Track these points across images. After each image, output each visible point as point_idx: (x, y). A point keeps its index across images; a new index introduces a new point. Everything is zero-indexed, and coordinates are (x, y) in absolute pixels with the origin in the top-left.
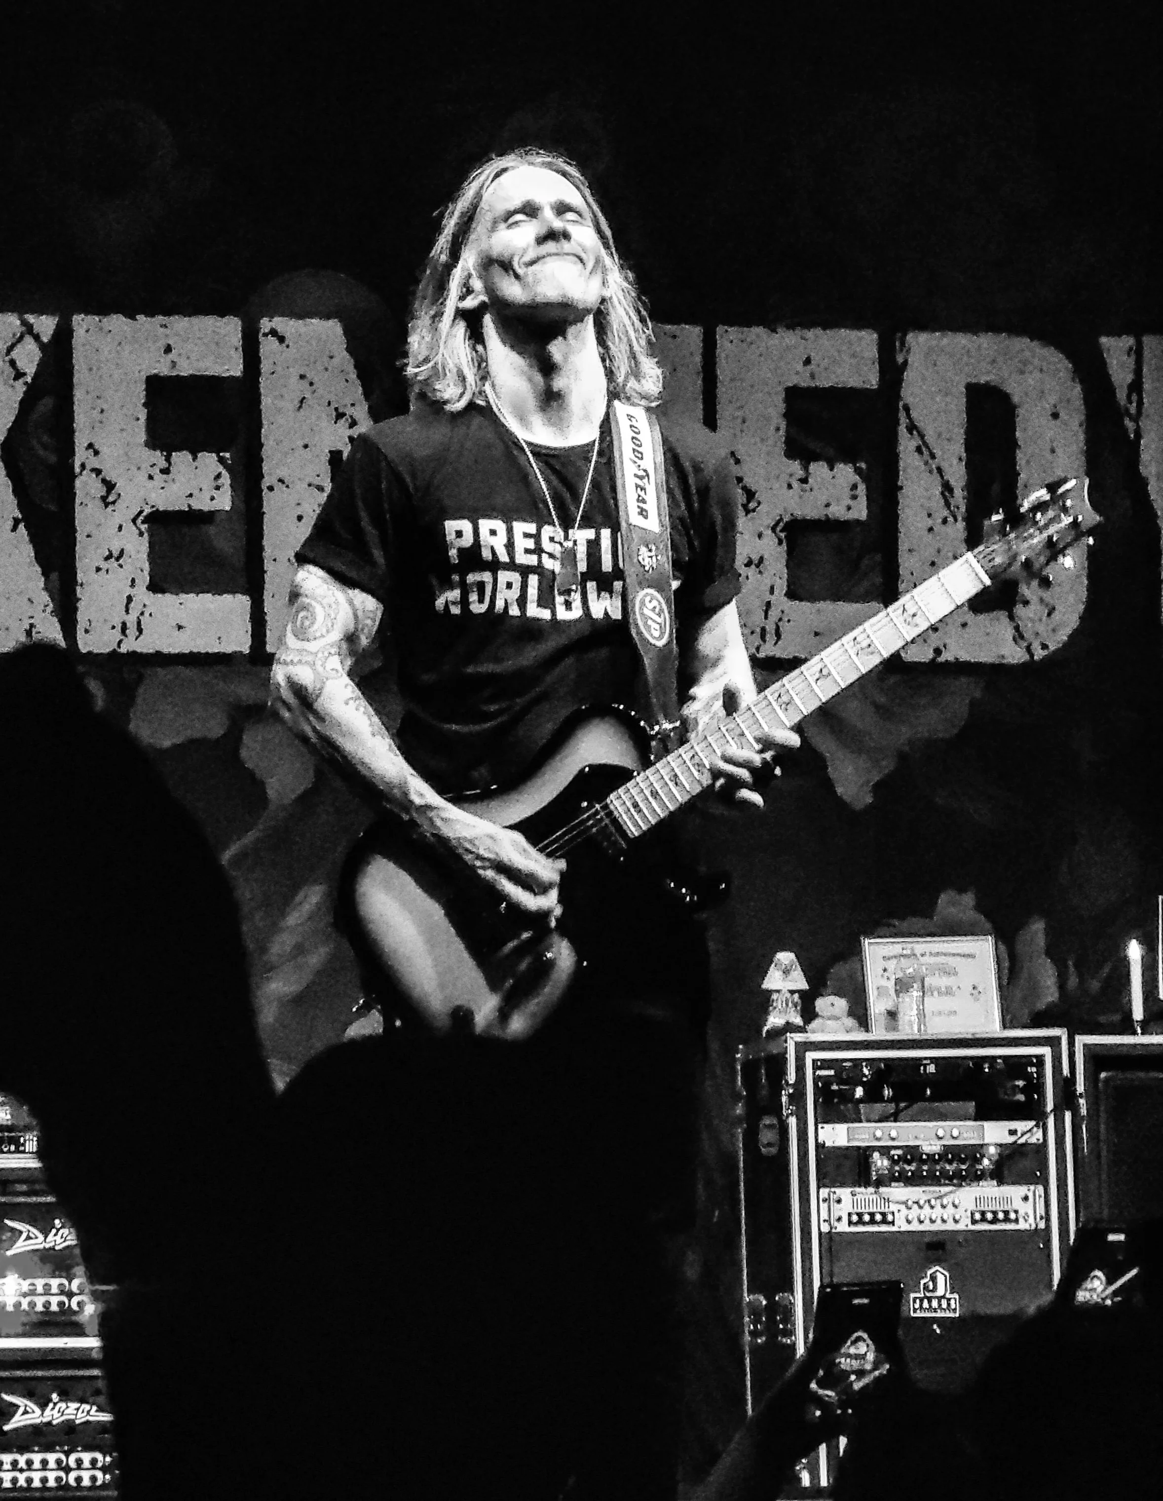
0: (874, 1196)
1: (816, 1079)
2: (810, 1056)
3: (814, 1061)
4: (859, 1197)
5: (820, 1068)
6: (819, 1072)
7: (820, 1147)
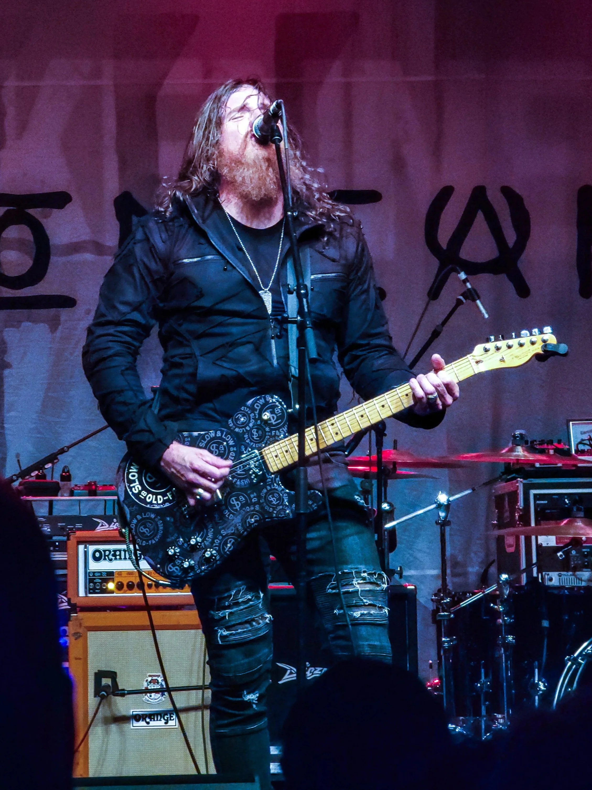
0: (573, 577)
1: (536, 506)
2: (533, 492)
3: (535, 495)
4: (563, 577)
5: (539, 500)
6: (538, 502)
7: (539, 547)
